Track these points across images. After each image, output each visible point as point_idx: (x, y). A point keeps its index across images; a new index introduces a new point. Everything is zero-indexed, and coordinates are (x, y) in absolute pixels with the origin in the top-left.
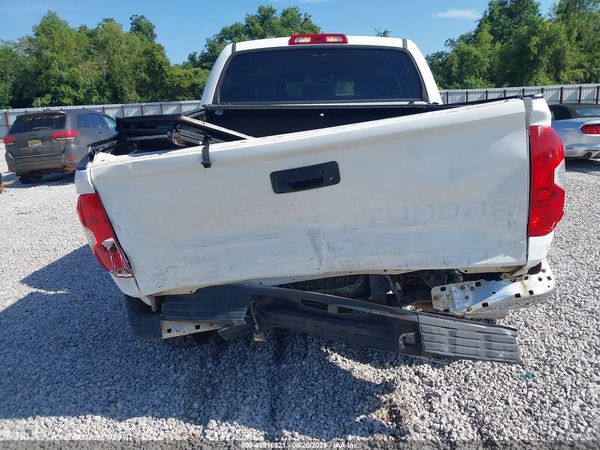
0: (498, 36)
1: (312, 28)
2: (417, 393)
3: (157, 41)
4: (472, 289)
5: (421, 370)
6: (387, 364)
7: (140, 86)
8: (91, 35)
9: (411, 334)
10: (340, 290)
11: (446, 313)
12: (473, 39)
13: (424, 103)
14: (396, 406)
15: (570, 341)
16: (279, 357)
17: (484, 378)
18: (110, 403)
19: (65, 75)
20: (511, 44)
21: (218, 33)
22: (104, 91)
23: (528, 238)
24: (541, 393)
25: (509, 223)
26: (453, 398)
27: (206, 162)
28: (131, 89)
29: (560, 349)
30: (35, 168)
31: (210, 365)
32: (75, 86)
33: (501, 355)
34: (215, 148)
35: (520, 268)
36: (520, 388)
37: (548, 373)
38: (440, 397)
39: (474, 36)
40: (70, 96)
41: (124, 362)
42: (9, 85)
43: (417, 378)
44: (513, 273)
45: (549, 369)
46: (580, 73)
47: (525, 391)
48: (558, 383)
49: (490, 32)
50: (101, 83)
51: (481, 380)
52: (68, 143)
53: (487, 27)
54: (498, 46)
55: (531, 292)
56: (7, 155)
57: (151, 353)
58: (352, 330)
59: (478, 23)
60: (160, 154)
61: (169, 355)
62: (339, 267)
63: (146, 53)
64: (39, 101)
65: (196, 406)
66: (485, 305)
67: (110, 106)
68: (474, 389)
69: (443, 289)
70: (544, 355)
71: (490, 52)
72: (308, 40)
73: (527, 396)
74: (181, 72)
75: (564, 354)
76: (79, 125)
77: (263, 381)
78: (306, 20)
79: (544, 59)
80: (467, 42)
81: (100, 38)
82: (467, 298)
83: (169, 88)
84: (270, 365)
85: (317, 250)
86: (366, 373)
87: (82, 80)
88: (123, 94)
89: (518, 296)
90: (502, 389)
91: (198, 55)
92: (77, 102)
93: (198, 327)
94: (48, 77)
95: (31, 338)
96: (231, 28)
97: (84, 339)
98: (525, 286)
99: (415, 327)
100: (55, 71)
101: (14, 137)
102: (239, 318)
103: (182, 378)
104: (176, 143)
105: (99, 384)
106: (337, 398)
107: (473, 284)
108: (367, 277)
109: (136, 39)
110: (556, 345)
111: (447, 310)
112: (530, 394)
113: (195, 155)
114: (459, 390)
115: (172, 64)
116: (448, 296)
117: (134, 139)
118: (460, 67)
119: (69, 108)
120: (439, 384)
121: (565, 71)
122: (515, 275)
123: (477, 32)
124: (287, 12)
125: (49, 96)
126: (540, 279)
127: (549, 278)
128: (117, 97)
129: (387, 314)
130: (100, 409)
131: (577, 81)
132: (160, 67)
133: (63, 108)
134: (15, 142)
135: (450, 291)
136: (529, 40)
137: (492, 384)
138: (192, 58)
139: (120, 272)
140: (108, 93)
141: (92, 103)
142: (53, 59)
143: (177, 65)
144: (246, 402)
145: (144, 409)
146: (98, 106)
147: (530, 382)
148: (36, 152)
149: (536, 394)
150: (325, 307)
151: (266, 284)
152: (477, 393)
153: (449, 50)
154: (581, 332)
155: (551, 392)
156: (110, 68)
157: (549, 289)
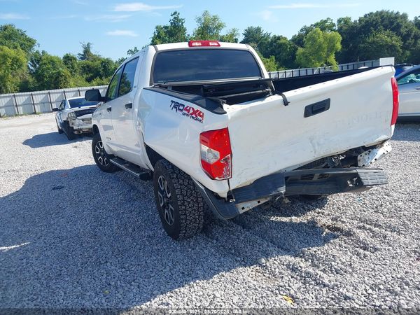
4: (369, 154)
9: (355, 179)
23: (391, 126)
27: (286, 103)
36: (361, 205)
47: (365, 206)
48: (372, 199)
55: (387, 151)
66: (376, 159)
69: (361, 156)
72: (200, 44)
73: (368, 207)
82: (369, 158)
85: (314, 146)
89: (384, 154)
93: (259, 202)
98: (384, 149)
107: (367, 152)
116: (363, 159)
147: (363, 202)
151: (288, 170)
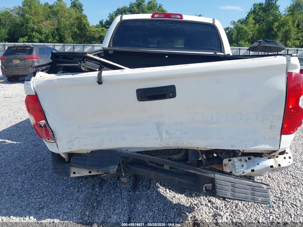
0: (257, 21)
1: (163, 11)
2: (209, 213)
3: (84, 13)
4: (246, 161)
5: (212, 200)
6: (194, 195)
7: (74, 35)
8: (50, 7)
9: (210, 185)
10: (171, 157)
11: (230, 174)
12: (244, 22)
13: (222, 54)
14: (197, 220)
15: (293, 188)
16: (135, 187)
17: (246, 207)
18: (40, 208)
19: (35, 27)
20: (264, 26)
21: (115, 11)
22: (55, 36)
23: (281, 135)
24: (277, 217)
25: (271, 126)
26: (229, 218)
27: (100, 82)
28: (69, 36)
29: (288, 192)
30: (16, 74)
31: (97, 189)
32: (41, 33)
33: (260, 200)
34: (106, 73)
35: (274, 151)
36: (266, 213)
37: (281, 206)
38: (222, 216)
39: (245, 20)
40: (37, 38)
41: (50, 184)
42: (7, 31)
43: (209, 204)
44: (270, 154)
45: (281, 203)
46: (297, 42)
47: (269, 215)
48: (287, 212)
49: (253, 19)
50: (54, 32)
51: (244, 208)
52: (33, 62)
53: (252, 16)
54: (257, 25)
55: (279, 165)
56: (1, 67)
57: (66, 180)
58: (177, 179)
59: (247, 14)
60: (73, 75)
61: (75, 182)
62: (172, 144)
63: (78, 18)
64: (22, 39)
65: (87, 213)
66: (253, 171)
67: (58, 44)
68: (240, 212)
69: (230, 160)
70: (279, 195)
71: (253, 29)
73: (269, 219)
74: (95, 29)
75: (290, 195)
76: (40, 53)
77: (125, 201)
78: (160, 7)
79: (280, 34)
80: (242, 23)
81: (55, 9)
82: (243, 166)
83: (88, 37)
84: (129, 191)
86: (182, 200)
87: (44, 30)
88: (65, 39)
89: (272, 167)
90: (256, 214)
91: (104, 21)
92: (41, 41)
93: (90, 172)
94: (27, 28)
95: (2, 168)
96: (122, 9)
97: (30, 170)
98: (276, 162)
99: (212, 181)
100: (31, 25)
101: (6, 57)
102: (113, 169)
103: (82, 196)
104: (83, 69)
105: (35, 197)
106: (165, 214)
107: (247, 158)
108: (187, 150)
109: (73, 11)
110: (285, 189)
111: (231, 172)
112: (271, 217)
113: (94, 77)
114: (232, 212)
115: (91, 25)
116: (232, 164)
117: (60, 65)
118: (237, 36)
119: (36, 44)
120: (221, 208)
121: (290, 41)
122: (271, 155)
123: (247, 18)
124: (151, 2)
125: (27, 37)
126: (285, 158)
127: (290, 158)
128: (61, 40)
129: (197, 173)
130: (34, 212)
131: (296, 46)
132: (84, 26)
133: (34, 44)
134: (6, 60)
135: (234, 162)
136: (273, 24)
137: (251, 211)
138: (101, 23)
139: (49, 139)
140: (57, 38)
141: (48, 42)
142: (30, 19)
143: (93, 26)
144: (115, 213)
145: (58, 214)
146: (52, 44)
147: (271, 210)
148: (17, 66)
149: (274, 218)
150: (162, 166)
151: (130, 151)
152: (242, 215)
153: (232, 27)
154: (299, 183)
155: (283, 217)
156: (59, 25)
157: (289, 164)
